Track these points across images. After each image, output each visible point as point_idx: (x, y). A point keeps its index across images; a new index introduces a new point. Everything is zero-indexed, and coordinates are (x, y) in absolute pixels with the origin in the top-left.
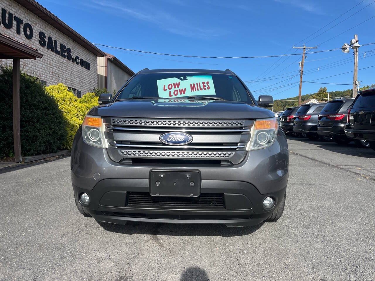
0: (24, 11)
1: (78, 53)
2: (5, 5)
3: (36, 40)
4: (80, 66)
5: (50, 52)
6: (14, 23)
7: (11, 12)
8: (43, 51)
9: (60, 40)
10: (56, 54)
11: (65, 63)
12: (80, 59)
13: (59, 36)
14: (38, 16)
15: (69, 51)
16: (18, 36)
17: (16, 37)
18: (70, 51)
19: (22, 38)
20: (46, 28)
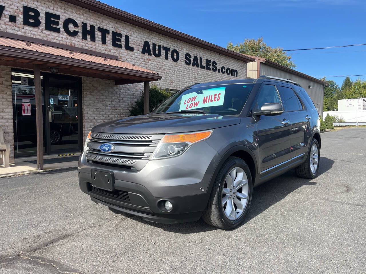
0: (171, 40)
1: (225, 63)
2: (155, 40)
3: (183, 61)
4: (226, 75)
5: (195, 68)
6: (163, 52)
7: (160, 44)
8: (189, 68)
9: (204, 56)
10: (201, 69)
11: (210, 74)
12: (226, 68)
13: (205, 53)
14: (184, 42)
15: (214, 63)
16: (166, 61)
17: (165, 62)
18: (216, 64)
19: (170, 62)
20: (191, 49)
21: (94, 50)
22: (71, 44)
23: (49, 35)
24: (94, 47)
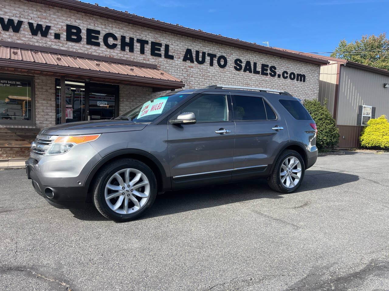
0: (218, 47)
1: (288, 67)
2: (199, 47)
3: (231, 66)
4: (290, 80)
5: (247, 74)
6: (208, 59)
7: (204, 51)
8: (239, 74)
9: (259, 60)
10: (255, 75)
11: (267, 80)
12: (289, 73)
13: (260, 57)
14: (234, 47)
15: (273, 68)
16: (211, 67)
17: (210, 68)
18: (275, 68)
19: (216, 69)
20: (243, 54)
21: (132, 60)
22: (110, 56)
23: (89, 49)
24: (133, 57)
